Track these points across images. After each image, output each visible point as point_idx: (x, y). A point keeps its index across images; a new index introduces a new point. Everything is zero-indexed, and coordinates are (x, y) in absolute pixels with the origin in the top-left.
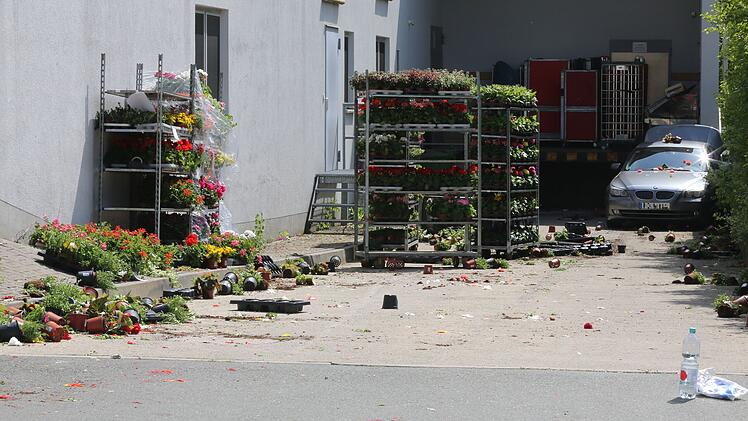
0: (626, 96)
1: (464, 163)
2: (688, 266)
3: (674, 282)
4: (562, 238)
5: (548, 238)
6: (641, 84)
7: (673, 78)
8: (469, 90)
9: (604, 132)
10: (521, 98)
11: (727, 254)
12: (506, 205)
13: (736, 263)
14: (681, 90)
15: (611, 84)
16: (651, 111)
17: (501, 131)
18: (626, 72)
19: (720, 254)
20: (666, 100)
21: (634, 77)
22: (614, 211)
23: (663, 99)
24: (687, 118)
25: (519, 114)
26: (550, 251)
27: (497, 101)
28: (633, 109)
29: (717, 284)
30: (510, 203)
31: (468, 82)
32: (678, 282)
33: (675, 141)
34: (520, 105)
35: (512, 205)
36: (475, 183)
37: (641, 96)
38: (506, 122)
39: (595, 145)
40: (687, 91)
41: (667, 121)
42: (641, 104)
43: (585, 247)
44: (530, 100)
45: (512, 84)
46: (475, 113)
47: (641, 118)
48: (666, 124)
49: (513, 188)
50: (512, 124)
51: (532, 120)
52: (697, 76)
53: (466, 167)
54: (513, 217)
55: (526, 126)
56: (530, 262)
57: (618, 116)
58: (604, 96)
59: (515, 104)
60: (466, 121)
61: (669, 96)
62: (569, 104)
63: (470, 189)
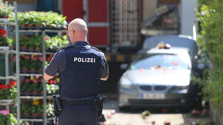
1: (5, 80)
8: (7, 17)
10: (54, 23)
12: (42, 108)
14: (166, 10)
16: (146, 25)
17: (37, 49)
20: (156, 18)
22: (124, 100)
23: (154, 17)
25: (52, 35)
27: (34, 25)
30: (46, 106)
31: (6, 11)
33: (166, 48)
34: (53, 28)
35: (47, 108)
36: (14, 96)
38: (42, 43)
40: (170, 11)
44: (61, 24)
45: (46, 10)
46: (13, 37)
49: (48, 94)
50: (46, 44)
51: (63, 40)
53: (7, 83)
54: (48, 117)
55: (58, 45)
59: (49, 27)
60: (6, 45)
63: (9, 101)
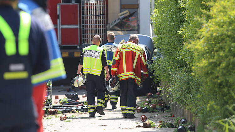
0: (96, 19)
2: (143, 117)
3: (137, 127)
4: (64, 103)
5: (56, 103)
6: (104, 11)
7: (123, 7)
9: (84, 40)
11: (162, 110)
13: (168, 114)
14: (128, 14)
15: (87, 11)
16: (111, 27)
18: (96, 4)
19: (158, 109)
20: (119, 21)
21: (100, 7)
23: (117, 20)
24: (131, 30)
26: (59, 111)
28: (100, 26)
29: (162, 127)
32: (139, 126)
37: (105, 18)
39: (78, 47)
40: (131, 15)
41: (120, 33)
42: (105, 23)
43: (80, 108)
47: (105, 31)
48: (119, 35)
52: (137, 6)
56: (48, 117)
57: (92, 30)
58: (83, 18)
61: (121, 18)
62: (63, 24)
